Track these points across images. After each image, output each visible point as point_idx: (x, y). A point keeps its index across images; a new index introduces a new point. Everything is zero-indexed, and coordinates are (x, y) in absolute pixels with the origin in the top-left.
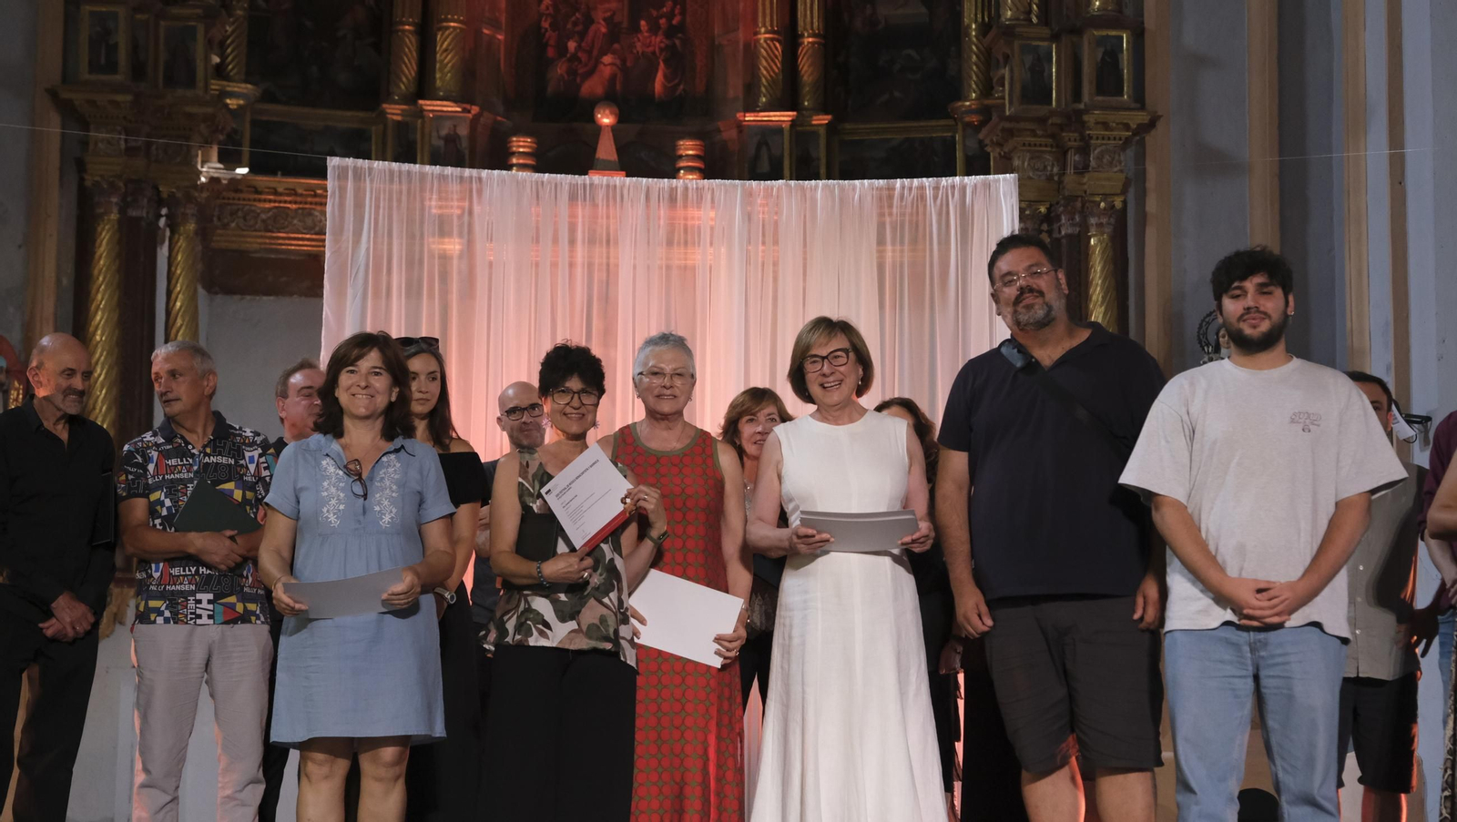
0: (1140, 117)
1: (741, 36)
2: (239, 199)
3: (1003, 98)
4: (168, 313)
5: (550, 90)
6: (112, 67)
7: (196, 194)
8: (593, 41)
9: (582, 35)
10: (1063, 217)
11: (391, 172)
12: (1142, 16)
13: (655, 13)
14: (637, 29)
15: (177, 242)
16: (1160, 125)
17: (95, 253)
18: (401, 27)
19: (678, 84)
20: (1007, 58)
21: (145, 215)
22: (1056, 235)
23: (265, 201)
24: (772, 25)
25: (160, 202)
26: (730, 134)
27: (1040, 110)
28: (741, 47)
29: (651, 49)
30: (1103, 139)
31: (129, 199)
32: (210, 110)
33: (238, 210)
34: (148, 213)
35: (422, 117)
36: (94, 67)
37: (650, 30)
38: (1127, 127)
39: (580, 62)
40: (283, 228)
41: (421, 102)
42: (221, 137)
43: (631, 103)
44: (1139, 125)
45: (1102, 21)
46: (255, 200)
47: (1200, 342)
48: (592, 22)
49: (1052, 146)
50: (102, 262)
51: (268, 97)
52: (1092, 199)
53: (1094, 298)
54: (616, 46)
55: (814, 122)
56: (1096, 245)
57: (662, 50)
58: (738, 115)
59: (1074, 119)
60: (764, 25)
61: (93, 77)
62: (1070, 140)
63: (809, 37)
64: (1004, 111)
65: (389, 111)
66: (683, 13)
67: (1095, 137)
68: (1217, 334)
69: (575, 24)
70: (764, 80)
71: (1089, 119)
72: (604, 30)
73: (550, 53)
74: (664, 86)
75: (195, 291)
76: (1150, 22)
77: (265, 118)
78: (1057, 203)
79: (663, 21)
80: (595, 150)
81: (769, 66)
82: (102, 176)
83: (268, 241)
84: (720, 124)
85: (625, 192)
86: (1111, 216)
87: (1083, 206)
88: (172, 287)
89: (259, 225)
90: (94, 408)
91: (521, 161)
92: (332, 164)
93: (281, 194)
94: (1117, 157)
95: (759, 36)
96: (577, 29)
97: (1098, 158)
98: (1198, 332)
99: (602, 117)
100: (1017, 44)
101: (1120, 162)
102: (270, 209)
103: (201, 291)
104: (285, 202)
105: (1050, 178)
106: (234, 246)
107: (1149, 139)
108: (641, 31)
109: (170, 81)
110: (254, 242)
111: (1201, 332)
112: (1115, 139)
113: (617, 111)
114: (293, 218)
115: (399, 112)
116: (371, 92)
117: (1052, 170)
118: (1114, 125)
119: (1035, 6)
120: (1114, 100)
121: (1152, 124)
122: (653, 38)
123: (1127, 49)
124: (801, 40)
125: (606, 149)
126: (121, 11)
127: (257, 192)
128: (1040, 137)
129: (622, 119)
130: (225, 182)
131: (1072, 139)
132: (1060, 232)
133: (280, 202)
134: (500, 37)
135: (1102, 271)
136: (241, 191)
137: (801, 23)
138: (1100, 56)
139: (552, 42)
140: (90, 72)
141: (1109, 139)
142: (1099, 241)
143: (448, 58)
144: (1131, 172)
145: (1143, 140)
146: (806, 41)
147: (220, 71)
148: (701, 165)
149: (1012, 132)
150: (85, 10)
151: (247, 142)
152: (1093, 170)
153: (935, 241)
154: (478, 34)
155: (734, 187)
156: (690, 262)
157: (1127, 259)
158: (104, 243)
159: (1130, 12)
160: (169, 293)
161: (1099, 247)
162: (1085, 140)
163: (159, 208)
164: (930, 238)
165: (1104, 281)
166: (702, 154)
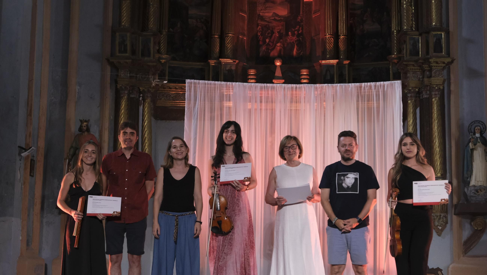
0: (447, 60)
1: (321, 36)
2: (165, 91)
3: (404, 54)
4: (143, 126)
5: (261, 54)
6: (125, 51)
7: (151, 90)
8: (274, 38)
9: (271, 37)
10: (423, 92)
12: (449, 28)
13: (293, 30)
14: (287, 35)
15: (145, 104)
16: (455, 62)
17: (120, 109)
18: (214, 36)
19: (301, 52)
20: (405, 42)
21: (135, 96)
22: (421, 98)
23: (173, 91)
24: (330, 32)
25: (140, 93)
26: (317, 68)
27: (415, 58)
28: (321, 40)
29: (292, 41)
30: (436, 67)
31: (131, 92)
32: (155, 64)
33: (164, 94)
34: (136, 96)
35: (221, 64)
36: (120, 52)
37: (292, 35)
38: (444, 63)
39: (270, 45)
40: (178, 99)
41: (220, 59)
42: (159, 72)
43: (286, 59)
44: (448, 62)
45: (436, 29)
46: (169, 91)
47: (469, 132)
48: (274, 33)
49: (420, 70)
50: (123, 111)
51: (174, 59)
52: (433, 86)
53: (434, 118)
54: (281, 40)
55: (344, 63)
56: (434, 101)
57: (295, 41)
58: (320, 61)
59: (426, 61)
61: (120, 54)
62: (425, 67)
63: (342, 36)
64: (404, 58)
65: (210, 62)
66: (302, 29)
67: (433, 66)
68: (474, 129)
69: (268, 34)
70: (328, 50)
71: (431, 60)
72: (277, 35)
73: (261, 43)
74: (296, 53)
75: (151, 120)
76: (451, 29)
77: (172, 65)
78: (422, 88)
79: (296, 32)
80: (275, 73)
81: (330, 46)
82: (122, 85)
83: (173, 103)
84: (315, 64)
86: (439, 92)
87: (430, 88)
88: (143, 118)
89: (171, 98)
91: (252, 77)
92: (187, 81)
93: (177, 89)
94: (441, 73)
95: (326, 36)
96: (270, 35)
97: (435, 73)
98: (468, 128)
99: (278, 62)
100: (408, 37)
101: (442, 74)
102: (174, 94)
103: (153, 119)
104: (179, 91)
105: (419, 80)
106: (163, 105)
107: (451, 67)
108: (289, 36)
109: (143, 55)
110: (169, 104)
111: (469, 128)
112: (440, 67)
113: (282, 61)
114: (181, 96)
115: (214, 62)
116: (205, 56)
117: (420, 77)
118: (440, 62)
119: (414, 25)
120: (439, 54)
121: (452, 62)
122: (293, 37)
124: (340, 37)
125: (278, 73)
126: (128, 34)
127: (170, 88)
128: (416, 67)
129: (283, 63)
130: (160, 86)
131: (426, 67)
132: (423, 97)
133: (177, 91)
134: (245, 38)
135: (437, 109)
136: (165, 88)
137: (340, 32)
138: (435, 40)
139: (261, 40)
140: (119, 53)
141: (438, 67)
142: (435, 99)
143: (229, 45)
144: (446, 77)
145: (449, 67)
146: (341, 37)
147: (159, 51)
148: (308, 77)
149: (407, 65)
150: (117, 34)
151: (167, 73)
152: (434, 77)
153: (375, 102)
154: (238, 37)
155: (311, 86)
156: (298, 108)
157: (445, 105)
158: (123, 105)
159: (444, 26)
160: (143, 120)
161: (435, 101)
162: (431, 67)
163: (140, 94)
164: (374, 101)
165: (437, 113)
166: (309, 74)
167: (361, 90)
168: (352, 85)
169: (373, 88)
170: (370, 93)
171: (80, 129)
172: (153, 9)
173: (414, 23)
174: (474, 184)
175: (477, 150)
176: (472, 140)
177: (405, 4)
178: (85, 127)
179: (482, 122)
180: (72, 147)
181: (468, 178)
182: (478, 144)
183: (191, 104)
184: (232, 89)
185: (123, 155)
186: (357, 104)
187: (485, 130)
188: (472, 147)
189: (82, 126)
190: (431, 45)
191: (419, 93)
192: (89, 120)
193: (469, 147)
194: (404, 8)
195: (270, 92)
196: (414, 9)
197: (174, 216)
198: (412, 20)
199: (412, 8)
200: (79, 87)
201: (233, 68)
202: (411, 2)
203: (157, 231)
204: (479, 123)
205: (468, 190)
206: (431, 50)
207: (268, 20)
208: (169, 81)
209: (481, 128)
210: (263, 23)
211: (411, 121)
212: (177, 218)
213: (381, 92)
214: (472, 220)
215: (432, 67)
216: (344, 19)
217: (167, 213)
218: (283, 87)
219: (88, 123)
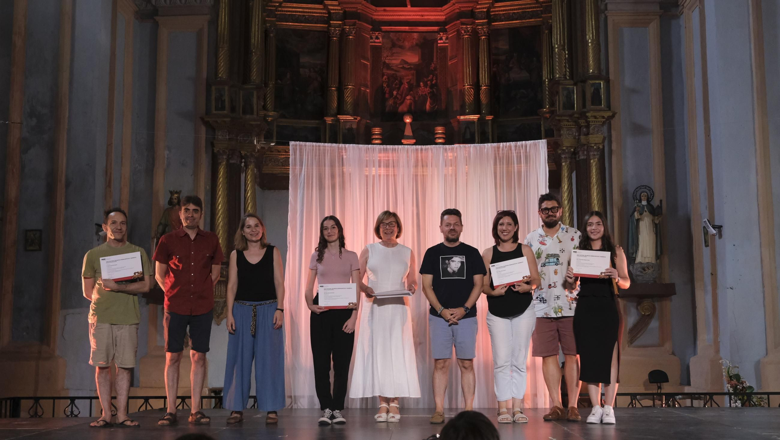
0: (609, 114)
1: (459, 87)
2: (272, 155)
4: (245, 198)
5: (387, 109)
6: (223, 108)
7: (255, 154)
9: (399, 89)
10: (580, 152)
11: (313, 146)
12: (609, 74)
13: (426, 80)
14: (419, 86)
15: (248, 171)
16: (617, 116)
17: (218, 177)
18: (331, 89)
19: (436, 106)
20: (557, 93)
21: (236, 162)
22: (577, 159)
23: (282, 155)
24: (470, 83)
25: (242, 157)
26: (455, 125)
27: (570, 112)
28: (458, 91)
29: (425, 93)
30: (594, 122)
31: (230, 156)
32: (259, 123)
33: (272, 159)
35: (340, 122)
36: (216, 109)
37: (424, 86)
39: (398, 98)
41: (338, 116)
42: (264, 132)
43: (418, 114)
44: (608, 116)
45: (593, 77)
46: (278, 155)
47: (634, 199)
48: (402, 84)
49: (575, 126)
50: (221, 180)
51: (283, 116)
52: (591, 145)
53: (593, 183)
54: (411, 92)
55: (486, 119)
57: (428, 93)
58: (458, 117)
59: (583, 115)
60: (467, 83)
61: (216, 112)
63: (484, 86)
64: (557, 112)
65: (327, 120)
66: (436, 79)
68: (640, 195)
69: (396, 85)
70: (467, 104)
71: (589, 114)
72: (407, 87)
73: (387, 96)
74: (430, 107)
75: (255, 189)
76: (612, 77)
77: (281, 124)
78: (578, 147)
79: (429, 82)
80: (404, 132)
81: (469, 98)
82: (220, 148)
83: (283, 170)
84: (452, 121)
85: (399, 151)
86: (598, 152)
87: (587, 148)
88: (246, 188)
90: (219, 234)
91: (376, 137)
92: (291, 143)
94: (600, 129)
95: (465, 87)
96: (397, 86)
97: (593, 129)
99: (407, 119)
100: (561, 87)
101: (602, 131)
102: (284, 158)
103: (258, 189)
105: (575, 138)
106: (271, 172)
107: (612, 122)
108: (421, 86)
109: (244, 112)
110: (277, 170)
111: (634, 194)
112: (599, 122)
113: (412, 117)
115: (331, 120)
116: (321, 113)
117: (575, 135)
118: (599, 117)
119: (568, 73)
120: (598, 107)
121: (613, 116)
122: (425, 89)
123: (603, 88)
124: (481, 88)
125: (408, 131)
126: (226, 88)
127: (279, 152)
128: (570, 122)
129: (414, 120)
130: (266, 149)
131: (583, 122)
132: (579, 158)
134: (368, 91)
135: (596, 172)
136: (273, 152)
137: (481, 82)
138: (593, 90)
139: (387, 92)
140: (215, 111)
141: (597, 122)
142: (594, 161)
143: (349, 99)
144: (606, 135)
145: (610, 122)
146: (483, 88)
147: (264, 108)
148: (444, 136)
149: (559, 121)
150: (213, 88)
151: (275, 134)
152: (591, 134)
153: (516, 165)
154: (359, 90)
155: (440, 147)
156: (425, 173)
157: (605, 168)
158: (222, 173)
159: (604, 73)
160: (245, 190)
161: (594, 163)
162: (588, 122)
163: (242, 159)
164: (514, 164)
165: (596, 176)
166: (444, 132)
167: (498, 151)
168: (488, 145)
169: (513, 148)
170: (510, 155)
171: (170, 202)
172: (255, 58)
173: (568, 70)
174: (640, 261)
175: (643, 221)
176: (637, 209)
177: (557, 48)
178: (175, 199)
179: (649, 187)
180: (160, 224)
181: (633, 254)
182: (645, 213)
183: (297, 170)
184: (345, 152)
185: (187, 235)
186: (494, 168)
187: (653, 197)
188: (638, 216)
189: (173, 199)
190: (589, 96)
191: (575, 153)
192: (181, 191)
193: (634, 216)
194: (556, 53)
195: (390, 155)
196: (568, 54)
197: (251, 305)
198: (565, 66)
199: (565, 53)
200: (168, 152)
201: (354, 126)
202: (564, 46)
203: (232, 325)
204: (645, 188)
205: (633, 267)
206: (588, 103)
207: (394, 68)
208: (277, 144)
209: (648, 195)
210: (389, 72)
211: (566, 187)
212: (255, 308)
213: (523, 153)
214: (639, 304)
215: (590, 122)
216: (486, 67)
217: (243, 303)
218: (406, 149)
219: (179, 195)
